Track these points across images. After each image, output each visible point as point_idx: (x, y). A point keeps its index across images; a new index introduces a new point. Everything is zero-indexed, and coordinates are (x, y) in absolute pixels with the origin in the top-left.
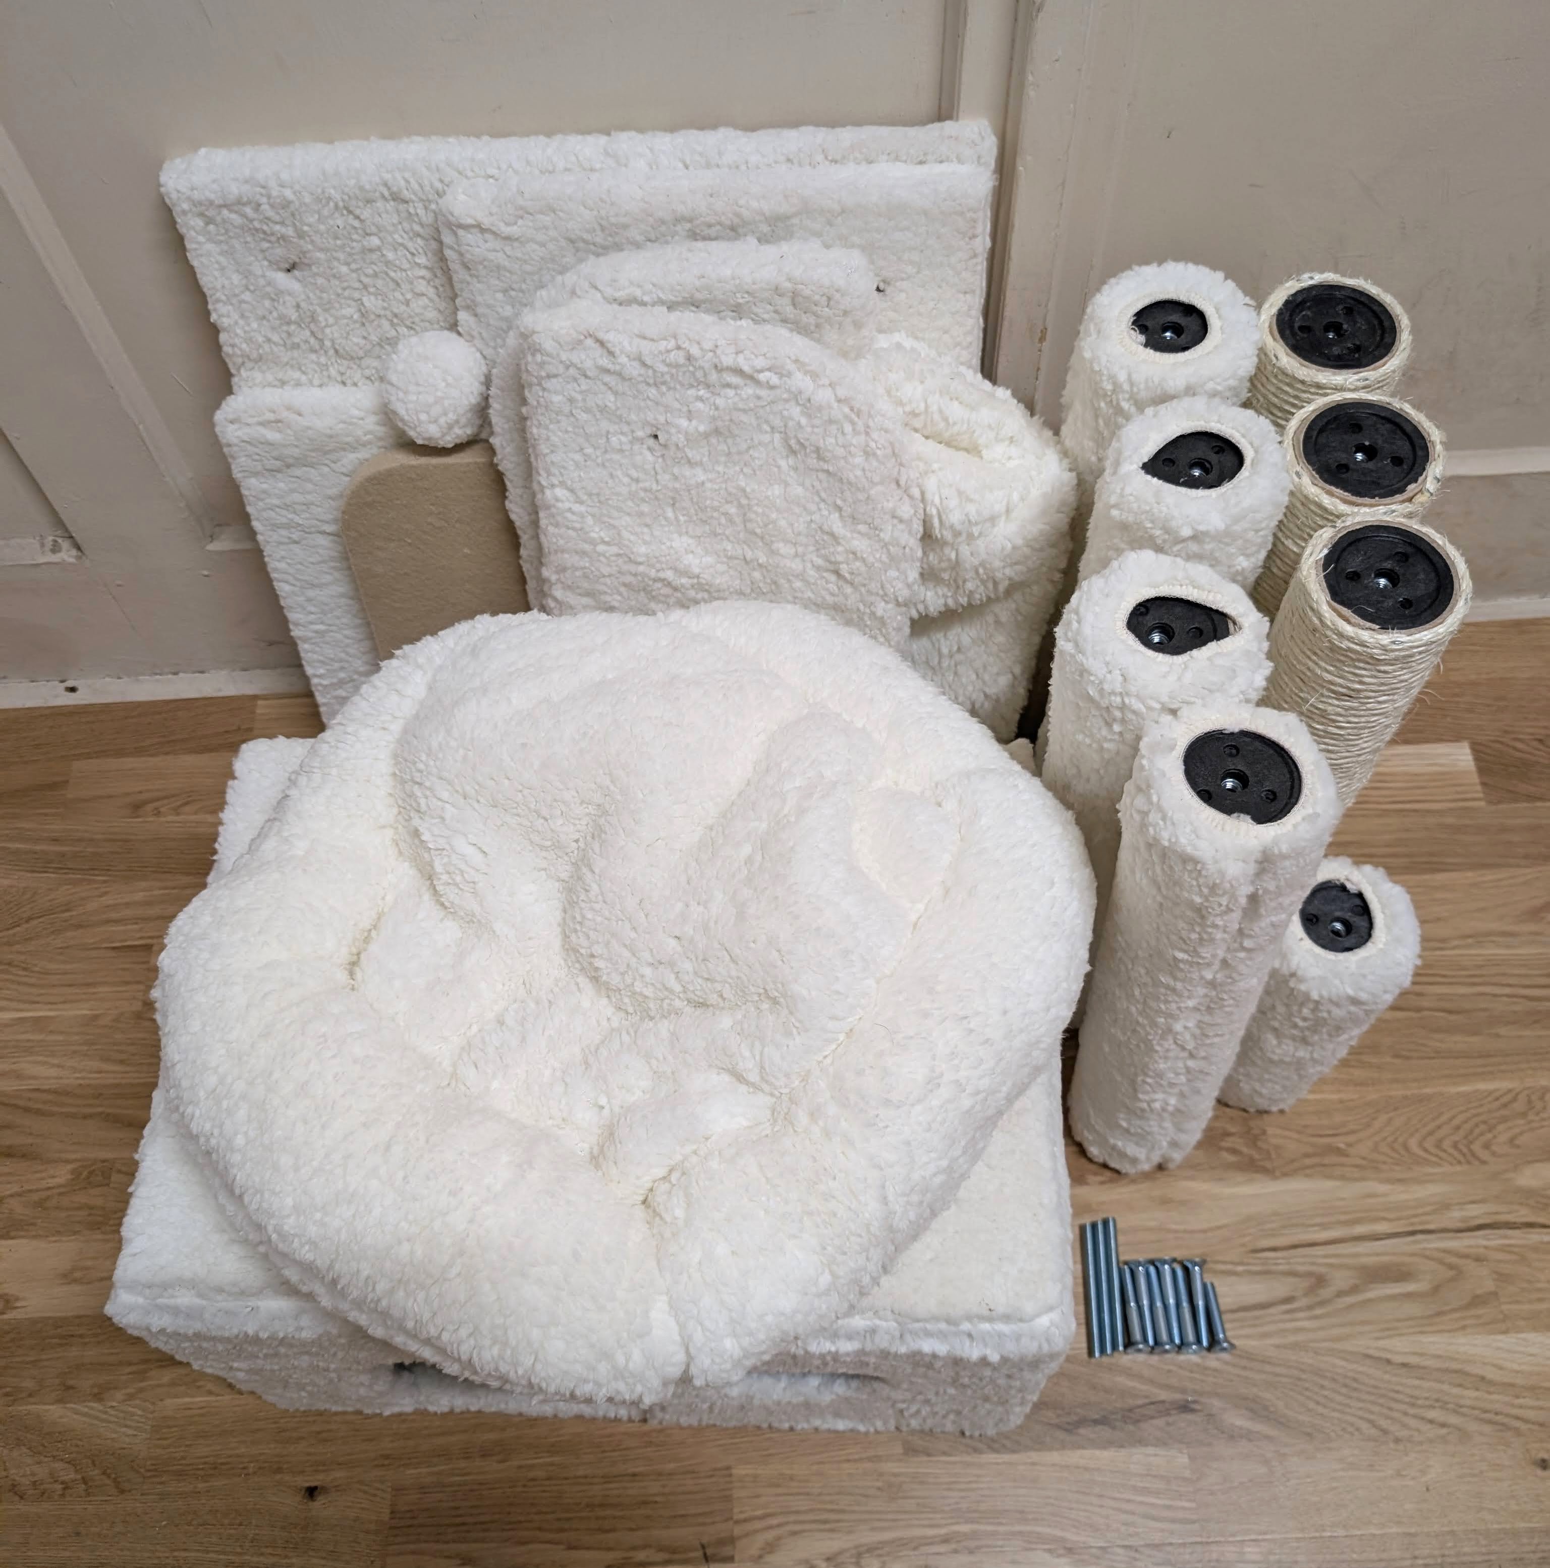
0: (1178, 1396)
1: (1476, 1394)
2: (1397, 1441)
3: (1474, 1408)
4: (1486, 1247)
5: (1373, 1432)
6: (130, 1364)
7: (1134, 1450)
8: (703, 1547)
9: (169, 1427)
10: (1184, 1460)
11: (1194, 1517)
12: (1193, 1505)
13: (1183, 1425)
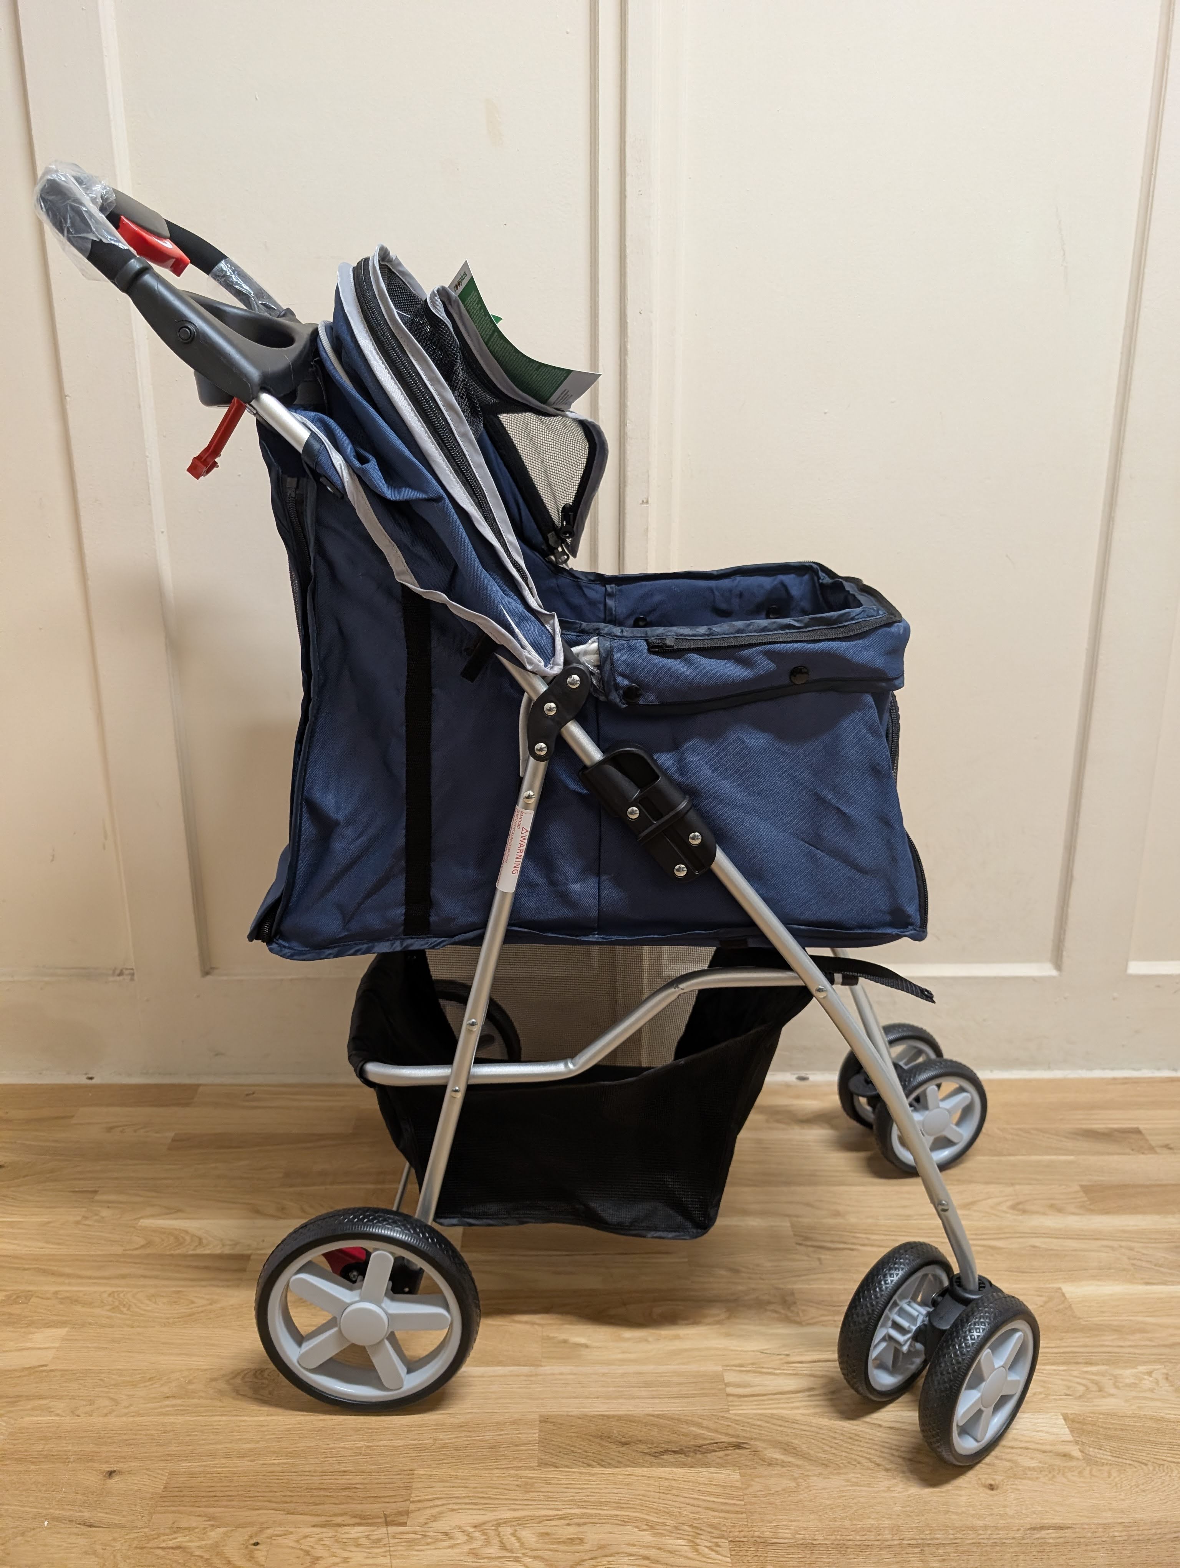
0: (734, 1440)
5: (871, 1465)
6: (7, 1397)
7: (702, 1470)
8: (385, 1515)
9: (22, 1433)
10: (737, 1476)
11: (744, 1510)
12: (743, 1503)
13: (736, 1456)
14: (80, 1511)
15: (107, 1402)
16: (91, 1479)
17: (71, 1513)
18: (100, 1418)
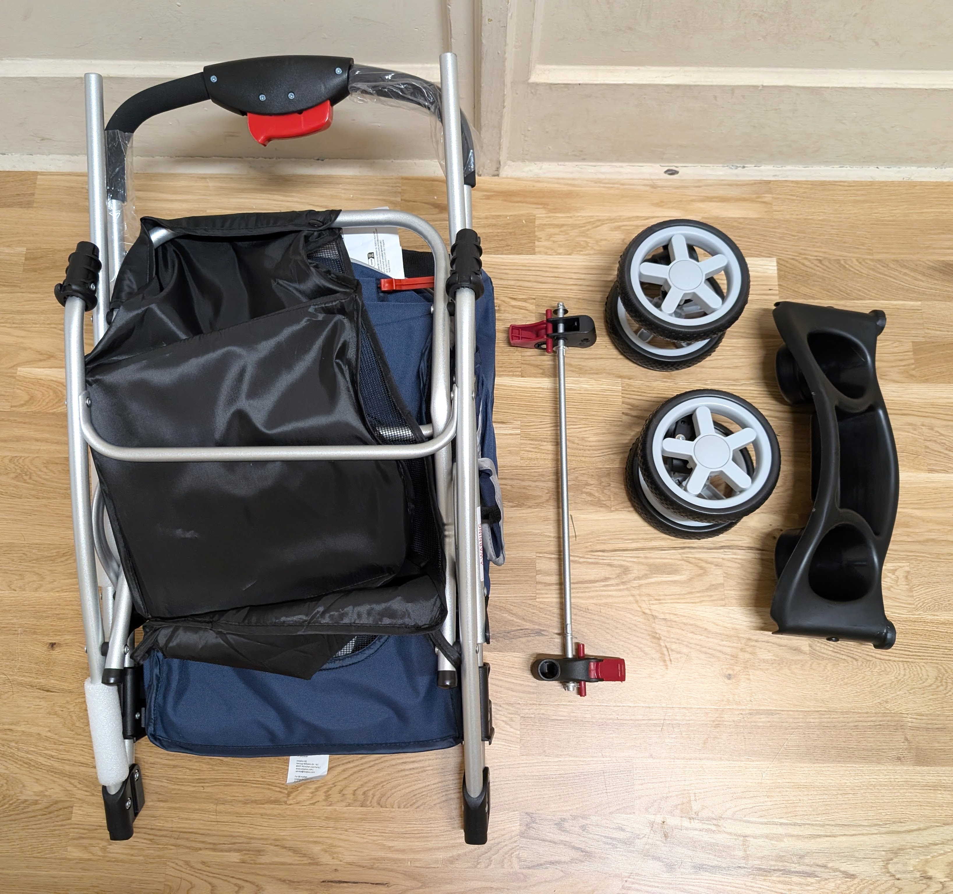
0: (537, 627)
1: (701, 637)
2: (652, 659)
3: (698, 645)
4: (723, 559)
11: (535, 691)
13: (535, 642)
14: (37, 678)
15: (35, 578)
16: (40, 650)
17: (31, 679)
18: (33, 593)
